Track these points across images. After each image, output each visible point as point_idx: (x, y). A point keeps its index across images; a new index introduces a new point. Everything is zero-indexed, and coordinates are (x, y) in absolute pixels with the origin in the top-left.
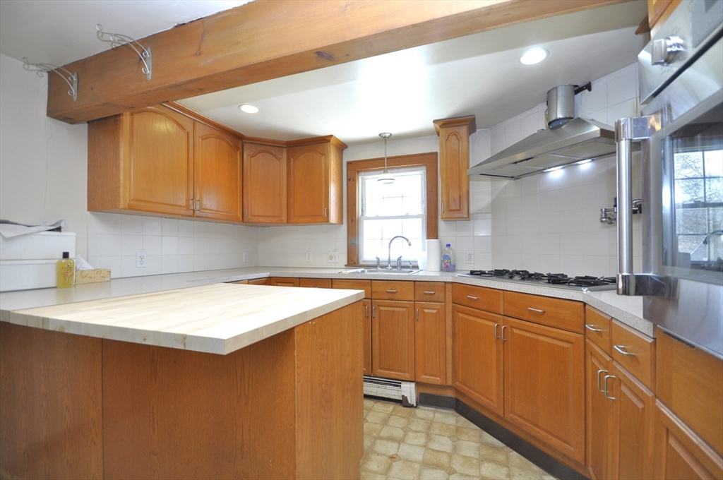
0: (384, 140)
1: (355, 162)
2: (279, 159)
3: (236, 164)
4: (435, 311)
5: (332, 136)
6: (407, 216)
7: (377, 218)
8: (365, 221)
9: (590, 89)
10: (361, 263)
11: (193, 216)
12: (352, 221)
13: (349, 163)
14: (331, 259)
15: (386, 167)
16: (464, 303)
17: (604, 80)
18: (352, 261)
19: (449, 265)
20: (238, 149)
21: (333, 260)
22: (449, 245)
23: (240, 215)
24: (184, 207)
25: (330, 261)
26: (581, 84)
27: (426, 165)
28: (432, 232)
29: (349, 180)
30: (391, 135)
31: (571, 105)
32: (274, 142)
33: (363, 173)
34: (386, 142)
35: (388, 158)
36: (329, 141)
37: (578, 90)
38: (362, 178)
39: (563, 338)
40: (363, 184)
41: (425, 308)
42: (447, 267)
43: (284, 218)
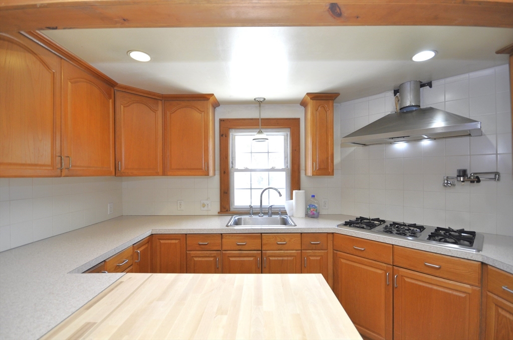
0: (260, 103)
1: (228, 120)
2: (155, 111)
3: (109, 113)
4: (319, 258)
5: (213, 95)
6: (273, 170)
7: (246, 170)
8: (235, 173)
9: (431, 87)
10: (232, 209)
11: (60, 176)
12: (225, 172)
13: (221, 121)
14: (204, 207)
15: (260, 127)
16: (348, 252)
17: (442, 81)
18: (225, 208)
19: (315, 212)
20: (110, 98)
21: (206, 208)
22: (313, 196)
23: (112, 169)
24: (48, 166)
25: (203, 209)
26: (424, 81)
27: (290, 128)
28: (295, 183)
29: (221, 135)
30: (265, 99)
31: (417, 96)
32: (149, 93)
33: (233, 130)
34: (260, 106)
35: (262, 119)
36: (208, 99)
37: (422, 85)
38: (232, 135)
39: (459, 289)
40: (234, 139)
41: (310, 256)
42: (314, 214)
43: (160, 170)
